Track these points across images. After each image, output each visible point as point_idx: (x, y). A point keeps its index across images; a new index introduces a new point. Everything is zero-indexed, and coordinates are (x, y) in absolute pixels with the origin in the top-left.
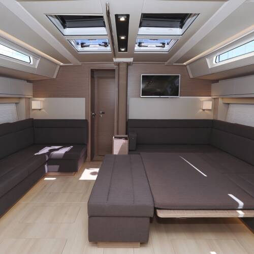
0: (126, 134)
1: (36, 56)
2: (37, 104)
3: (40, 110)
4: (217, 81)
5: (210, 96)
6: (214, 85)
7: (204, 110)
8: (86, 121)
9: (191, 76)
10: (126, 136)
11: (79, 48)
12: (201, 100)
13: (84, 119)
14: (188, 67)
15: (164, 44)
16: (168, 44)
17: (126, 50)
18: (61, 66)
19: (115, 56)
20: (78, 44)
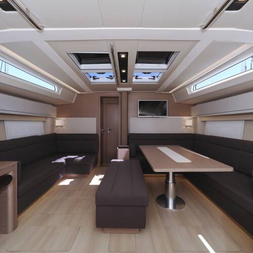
0: (128, 145)
1: (59, 85)
2: (59, 122)
3: (62, 126)
4: (195, 105)
5: (190, 116)
6: (193, 108)
7: (186, 126)
8: (96, 135)
9: (176, 102)
10: (128, 146)
11: (92, 80)
12: (184, 119)
13: (95, 133)
14: (173, 94)
15: (154, 77)
16: (157, 77)
17: (126, 82)
18: (78, 94)
19: (118, 85)
20: (91, 77)
